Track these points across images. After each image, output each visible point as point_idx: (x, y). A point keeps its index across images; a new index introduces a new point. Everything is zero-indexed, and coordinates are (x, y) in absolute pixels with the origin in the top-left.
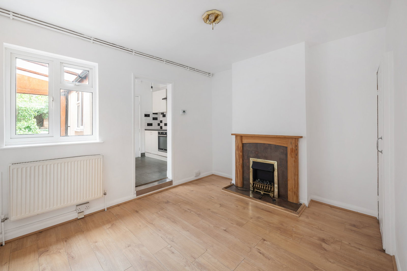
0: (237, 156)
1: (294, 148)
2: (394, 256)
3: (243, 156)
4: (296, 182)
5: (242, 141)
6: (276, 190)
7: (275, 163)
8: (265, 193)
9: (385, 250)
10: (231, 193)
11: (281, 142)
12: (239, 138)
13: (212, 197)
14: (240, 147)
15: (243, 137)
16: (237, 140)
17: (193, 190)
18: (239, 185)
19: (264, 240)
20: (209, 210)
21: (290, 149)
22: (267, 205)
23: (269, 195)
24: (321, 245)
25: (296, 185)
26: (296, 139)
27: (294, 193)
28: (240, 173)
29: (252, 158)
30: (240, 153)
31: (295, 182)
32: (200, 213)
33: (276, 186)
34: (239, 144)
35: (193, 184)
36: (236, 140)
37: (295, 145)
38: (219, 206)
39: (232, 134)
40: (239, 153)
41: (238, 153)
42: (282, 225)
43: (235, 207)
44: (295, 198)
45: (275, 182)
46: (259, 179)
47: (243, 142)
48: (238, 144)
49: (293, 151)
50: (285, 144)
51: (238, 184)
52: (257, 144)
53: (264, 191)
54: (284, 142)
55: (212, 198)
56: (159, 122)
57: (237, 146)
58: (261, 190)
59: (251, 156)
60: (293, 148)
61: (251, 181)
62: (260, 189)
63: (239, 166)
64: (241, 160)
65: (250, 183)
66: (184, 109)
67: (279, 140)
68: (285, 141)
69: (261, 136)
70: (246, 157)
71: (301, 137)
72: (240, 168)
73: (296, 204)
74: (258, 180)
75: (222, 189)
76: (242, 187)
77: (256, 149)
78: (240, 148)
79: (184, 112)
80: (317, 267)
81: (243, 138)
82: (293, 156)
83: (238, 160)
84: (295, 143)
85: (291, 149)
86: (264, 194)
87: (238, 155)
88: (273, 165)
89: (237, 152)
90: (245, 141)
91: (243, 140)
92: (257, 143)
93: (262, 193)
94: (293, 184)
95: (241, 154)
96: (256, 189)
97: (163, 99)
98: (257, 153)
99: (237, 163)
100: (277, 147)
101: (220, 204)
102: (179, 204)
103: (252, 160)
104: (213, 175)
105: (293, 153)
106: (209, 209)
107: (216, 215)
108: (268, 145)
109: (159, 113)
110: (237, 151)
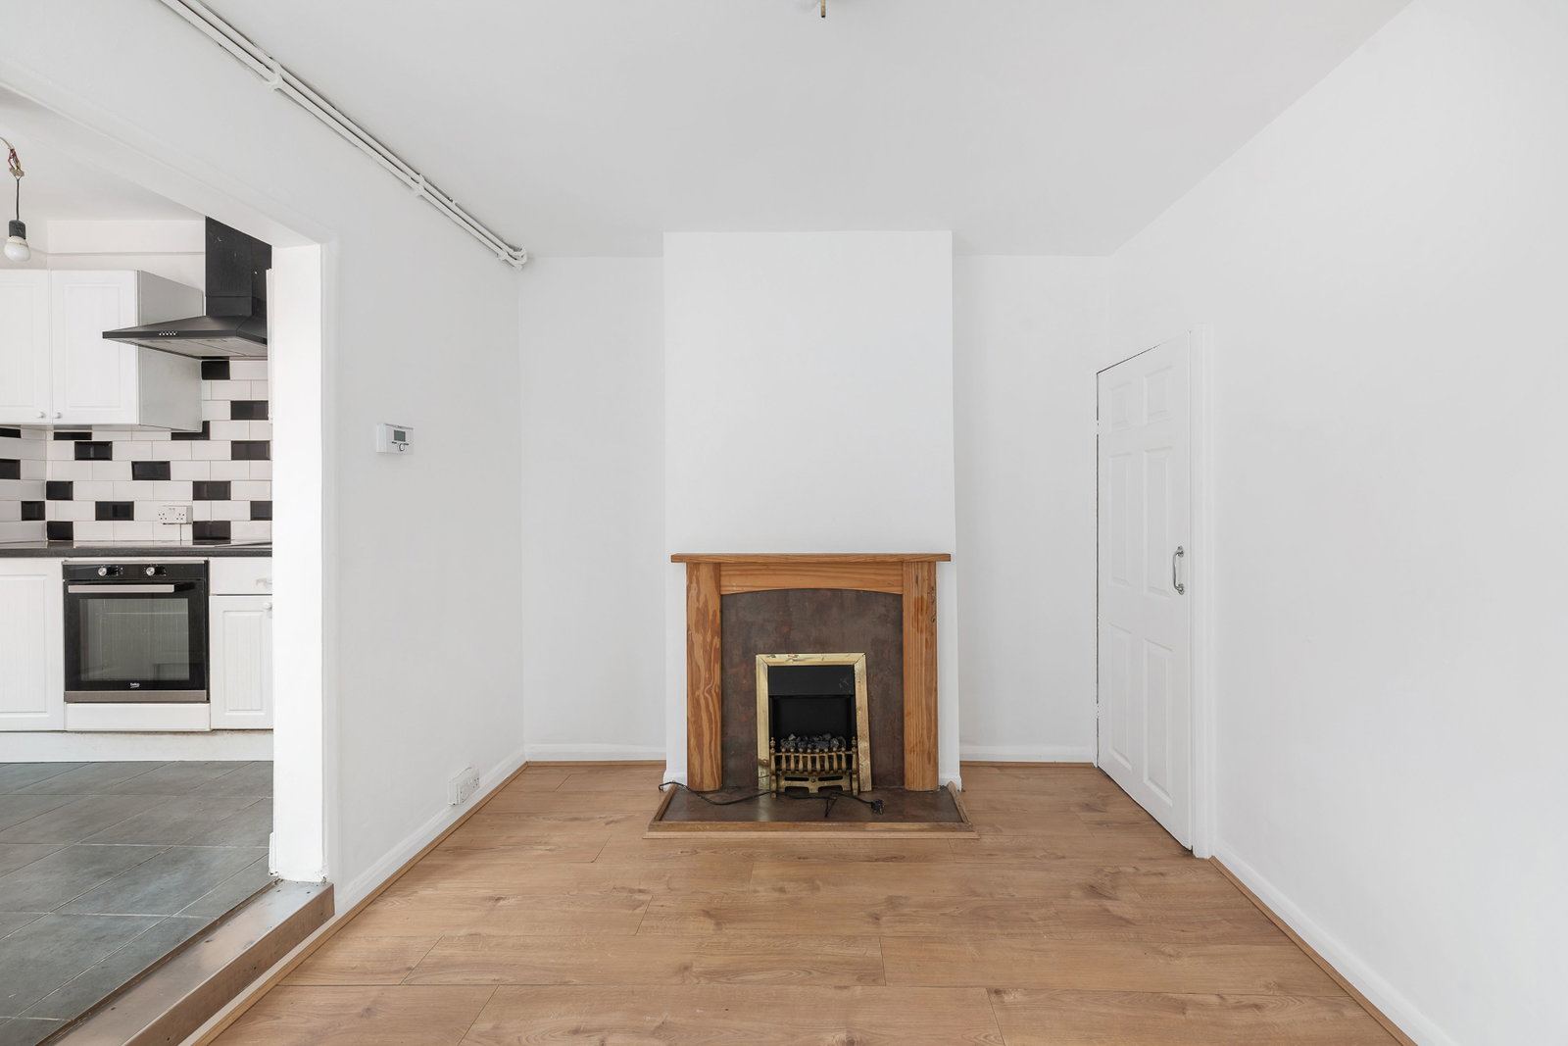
0: (699, 653)
1: (925, 596)
2: (1213, 857)
3: (723, 653)
4: (933, 717)
5: (720, 586)
6: (864, 763)
7: (858, 661)
8: (826, 784)
9: (1192, 851)
10: (700, 833)
11: (879, 578)
12: (705, 573)
13: (631, 891)
14: (711, 613)
15: (722, 568)
16: (698, 583)
17: (489, 893)
18: (709, 783)
19: (997, 992)
20: (687, 973)
21: (912, 602)
22: (869, 835)
23: (840, 787)
24: (1107, 910)
25: (933, 728)
26: (926, 565)
27: (926, 756)
28: (711, 729)
29: (764, 656)
30: (713, 638)
31: (930, 715)
32: (658, 1021)
33: (863, 745)
34: (706, 602)
35: (461, 851)
36: (694, 585)
37: (929, 585)
38: (708, 925)
39: (676, 559)
40: (709, 639)
41: (704, 639)
42: (974, 893)
43: (776, 895)
44: (929, 774)
45: (858, 734)
46: (792, 737)
47: (722, 589)
48: (702, 598)
49: (925, 608)
50: (893, 586)
51: (702, 779)
52: (785, 593)
53: (821, 779)
54: (892, 578)
55: (642, 897)
56: (38, 495)
57: (698, 609)
58: (807, 780)
59: (760, 644)
60: (922, 597)
61: (764, 751)
62: (797, 775)
63: (706, 699)
64: (717, 668)
65: (756, 763)
66: (402, 422)
67: (873, 571)
68: (895, 575)
69: (815, 560)
70: (736, 654)
71: (947, 557)
72: (714, 706)
73: (933, 793)
74: (790, 739)
75: (651, 828)
76: (722, 789)
77: (781, 613)
78: (711, 617)
79: (400, 436)
80: (1176, 1000)
81: (723, 573)
82: (924, 627)
83: (704, 674)
84: (929, 580)
85: (916, 601)
86: (820, 789)
87: (705, 651)
88: (849, 670)
89: (698, 638)
90: (734, 585)
91: (724, 581)
92: (787, 591)
93: (813, 786)
94: (923, 724)
95: (717, 641)
96: (787, 779)
97: (107, 335)
98: (785, 630)
99: (698, 688)
100: (863, 598)
101: (707, 914)
102: (485, 1026)
103: (763, 661)
104: (528, 767)
105: (922, 614)
106: (686, 968)
107: (743, 982)
108: (829, 593)
109: (39, 429)
110: (697, 631)
